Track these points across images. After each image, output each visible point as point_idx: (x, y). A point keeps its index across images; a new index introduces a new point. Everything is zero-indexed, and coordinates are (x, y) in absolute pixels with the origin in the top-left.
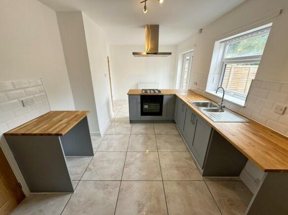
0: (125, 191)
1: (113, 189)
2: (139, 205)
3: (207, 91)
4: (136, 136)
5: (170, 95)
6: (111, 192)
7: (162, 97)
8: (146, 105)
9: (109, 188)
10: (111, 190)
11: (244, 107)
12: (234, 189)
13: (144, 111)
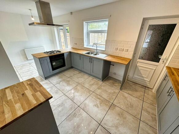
0: (85, 107)
1: (79, 112)
2: (96, 106)
3: (85, 47)
4: (60, 84)
5: (68, 52)
6: (80, 114)
7: (63, 54)
8: (54, 62)
9: (77, 114)
10: (79, 113)
11: (105, 50)
12: (110, 80)
13: (54, 67)
